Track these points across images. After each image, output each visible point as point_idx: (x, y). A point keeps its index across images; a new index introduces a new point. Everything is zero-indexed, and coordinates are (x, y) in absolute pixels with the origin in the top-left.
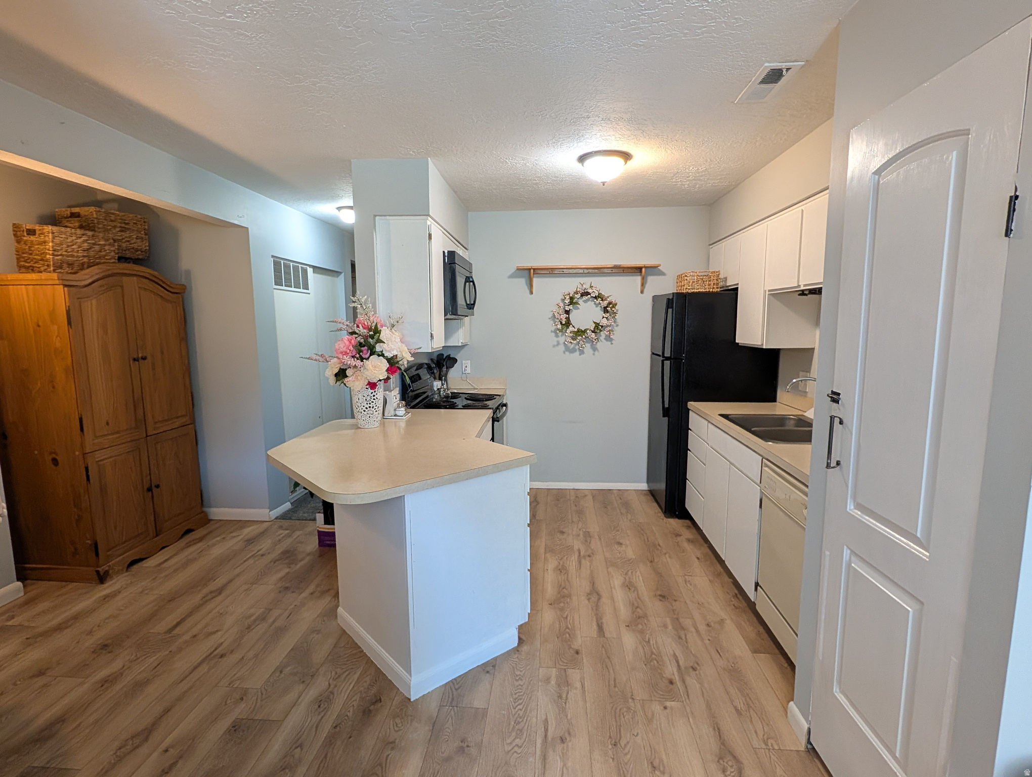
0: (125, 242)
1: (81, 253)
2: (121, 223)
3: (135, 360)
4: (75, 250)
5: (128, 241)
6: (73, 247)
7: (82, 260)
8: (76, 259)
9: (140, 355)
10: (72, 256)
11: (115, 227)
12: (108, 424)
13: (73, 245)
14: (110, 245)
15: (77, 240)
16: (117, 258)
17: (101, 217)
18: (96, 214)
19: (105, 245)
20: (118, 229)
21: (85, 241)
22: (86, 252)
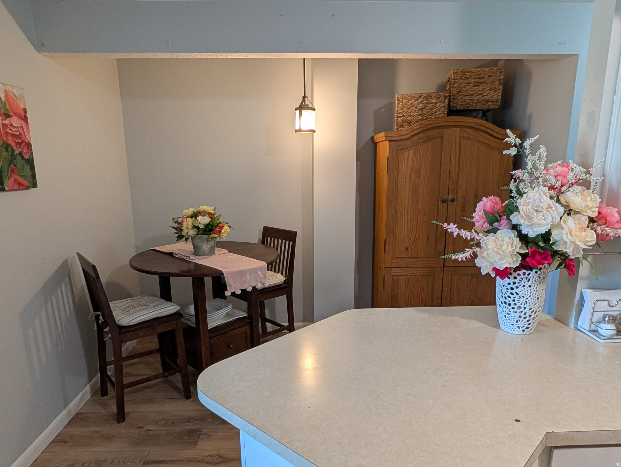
0: (477, 95)
1: (417, 112)
2: (475, 79)
3: (444, 201)
4: (413, 111)
5: (480, 94)
6: (412, 108)
7: (418, 118)
8: (413, 118)
9: (450, 197)
10: (410, 116)
11: (469, 83)
12: (407, 249)
13: (412, 107)
14: (440, 102)
15: (415, 103)
16: (446, 112)
17: (458, 77)
18: (454, 75)
19: (436, 103)
20: (471, 85)
21: (421, 102)
22: (421, 111)
